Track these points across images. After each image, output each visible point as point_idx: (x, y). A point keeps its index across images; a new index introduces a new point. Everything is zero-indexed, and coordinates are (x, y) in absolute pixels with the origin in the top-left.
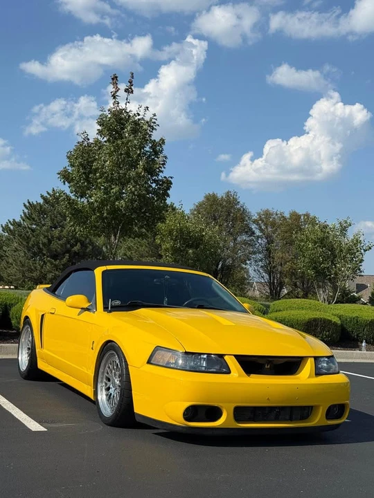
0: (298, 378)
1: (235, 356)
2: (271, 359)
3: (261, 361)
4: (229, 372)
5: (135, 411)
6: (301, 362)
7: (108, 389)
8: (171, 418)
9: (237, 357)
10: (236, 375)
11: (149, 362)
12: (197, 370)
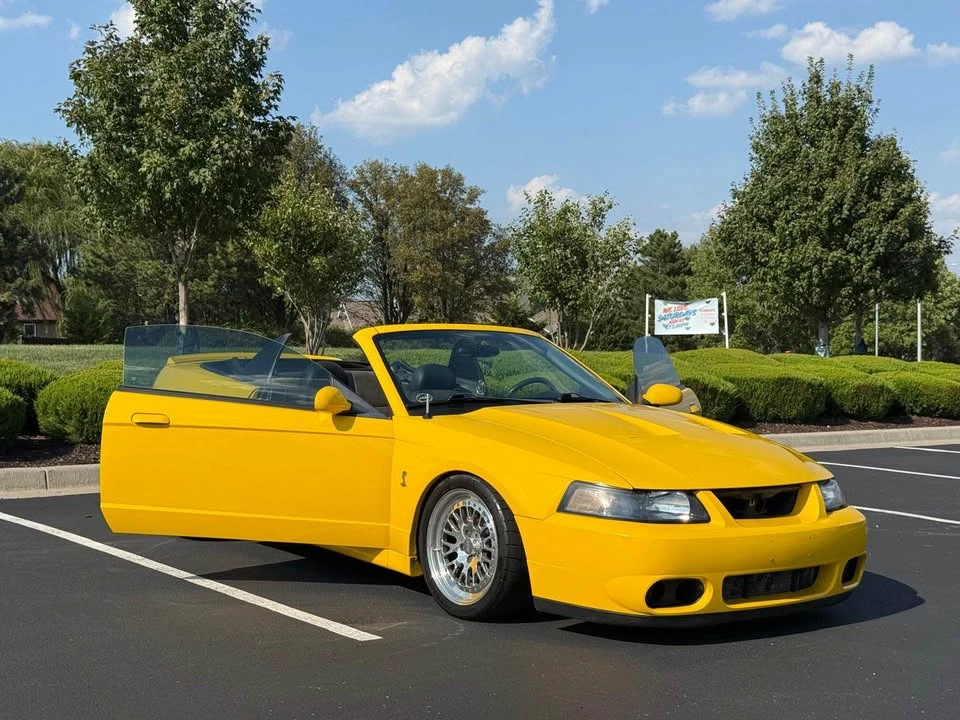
0: (799, 521)
1: (714, 491)
2: (759, 492)
3: (744, 497)
4: (707, 520)
5: (533, 594)
6: (797, 491)
7: (453, 556)
8: (620, 605)
9: (718, 492)
10: (722, 524)
11: (562, 508)
12: (649, 519)
